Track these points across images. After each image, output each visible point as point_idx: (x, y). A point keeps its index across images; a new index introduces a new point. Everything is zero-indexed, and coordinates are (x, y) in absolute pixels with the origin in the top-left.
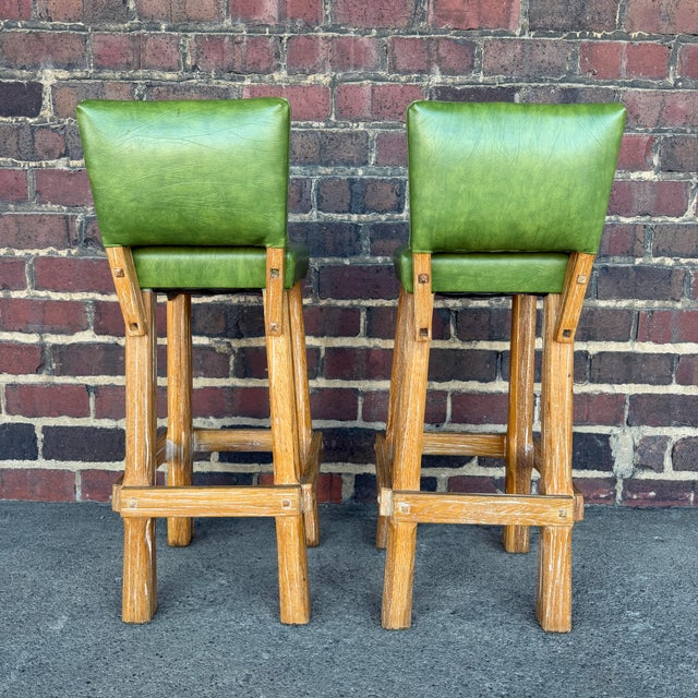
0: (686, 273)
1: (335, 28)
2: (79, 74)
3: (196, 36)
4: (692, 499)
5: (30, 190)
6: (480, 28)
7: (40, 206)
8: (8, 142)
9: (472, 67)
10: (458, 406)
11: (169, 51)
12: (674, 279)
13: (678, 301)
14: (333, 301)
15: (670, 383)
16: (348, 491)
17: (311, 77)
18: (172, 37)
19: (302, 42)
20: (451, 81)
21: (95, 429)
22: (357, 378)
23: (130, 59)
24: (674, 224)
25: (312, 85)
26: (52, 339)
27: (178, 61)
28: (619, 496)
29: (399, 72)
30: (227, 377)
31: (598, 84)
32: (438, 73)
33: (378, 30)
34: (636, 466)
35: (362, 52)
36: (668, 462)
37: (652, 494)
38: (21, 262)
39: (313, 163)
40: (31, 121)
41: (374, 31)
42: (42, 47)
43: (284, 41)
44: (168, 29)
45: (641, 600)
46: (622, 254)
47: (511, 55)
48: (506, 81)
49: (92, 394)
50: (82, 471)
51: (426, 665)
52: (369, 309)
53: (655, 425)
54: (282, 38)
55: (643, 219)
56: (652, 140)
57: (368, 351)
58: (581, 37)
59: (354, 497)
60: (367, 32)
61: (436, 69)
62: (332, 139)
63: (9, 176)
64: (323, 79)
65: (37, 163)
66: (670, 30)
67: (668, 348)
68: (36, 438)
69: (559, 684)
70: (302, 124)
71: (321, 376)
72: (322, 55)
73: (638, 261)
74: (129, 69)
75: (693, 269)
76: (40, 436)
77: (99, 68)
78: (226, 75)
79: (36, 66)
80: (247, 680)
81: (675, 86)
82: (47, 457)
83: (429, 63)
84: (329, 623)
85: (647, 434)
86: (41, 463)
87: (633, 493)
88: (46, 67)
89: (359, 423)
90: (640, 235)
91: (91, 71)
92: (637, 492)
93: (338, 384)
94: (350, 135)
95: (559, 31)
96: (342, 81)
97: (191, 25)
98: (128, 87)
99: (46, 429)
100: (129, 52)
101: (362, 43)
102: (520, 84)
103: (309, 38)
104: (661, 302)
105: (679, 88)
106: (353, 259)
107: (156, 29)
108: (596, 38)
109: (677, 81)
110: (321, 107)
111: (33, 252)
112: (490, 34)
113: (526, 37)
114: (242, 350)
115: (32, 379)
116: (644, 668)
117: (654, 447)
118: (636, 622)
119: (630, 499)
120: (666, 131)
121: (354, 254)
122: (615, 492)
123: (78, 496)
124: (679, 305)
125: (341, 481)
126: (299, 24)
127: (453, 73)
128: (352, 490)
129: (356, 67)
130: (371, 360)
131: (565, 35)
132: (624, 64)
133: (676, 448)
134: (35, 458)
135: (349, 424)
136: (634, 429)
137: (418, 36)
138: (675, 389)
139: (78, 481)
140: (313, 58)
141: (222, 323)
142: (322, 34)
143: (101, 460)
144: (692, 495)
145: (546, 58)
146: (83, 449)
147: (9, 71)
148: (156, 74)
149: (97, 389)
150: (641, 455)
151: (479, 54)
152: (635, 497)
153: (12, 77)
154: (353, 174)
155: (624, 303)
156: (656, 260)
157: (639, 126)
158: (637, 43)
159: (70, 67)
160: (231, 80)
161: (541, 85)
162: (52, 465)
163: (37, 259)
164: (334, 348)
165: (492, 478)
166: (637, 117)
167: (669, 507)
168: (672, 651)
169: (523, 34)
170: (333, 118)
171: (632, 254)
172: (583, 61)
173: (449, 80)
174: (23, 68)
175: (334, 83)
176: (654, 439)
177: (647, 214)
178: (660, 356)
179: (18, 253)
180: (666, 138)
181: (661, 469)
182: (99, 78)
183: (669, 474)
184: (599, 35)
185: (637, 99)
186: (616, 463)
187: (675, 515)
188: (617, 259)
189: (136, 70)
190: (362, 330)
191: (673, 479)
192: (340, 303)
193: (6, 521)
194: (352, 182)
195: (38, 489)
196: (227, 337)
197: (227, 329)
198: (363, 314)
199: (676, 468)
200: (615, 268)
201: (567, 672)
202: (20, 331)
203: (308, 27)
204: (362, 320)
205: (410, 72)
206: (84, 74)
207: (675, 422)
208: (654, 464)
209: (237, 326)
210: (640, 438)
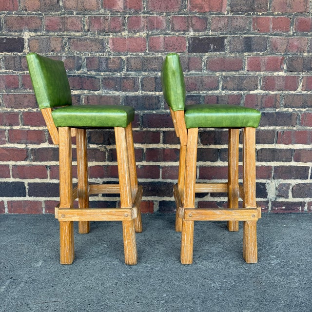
0: (298, 115)
1: (148, 12)
2: (39, 34)
3: (89, 17)
4: (300, 209)
5: (20, 84)
6: (210, 12)
7: (24, 90)
8: (10, 63)
9: (206, 28)
10: (202, 172)
11: (77, 23)
12: (293, 117)
13: (294, 126)
14: (149, 129)
15: (291, 161)
16: (156, 208)
17: (138, 34)
18: (78, 18)
19: (134, 19)
20: (198, 34)
21: (50, 183)
22: (159, 161)
23: (61, 27)
24: (292, 94)
25: (138, 37)
26: (31, 146)
27: (81, 28)
28: (270, 208)
29: (175, 31)
30: (105, 161)
31: (260, 35)
32: (192, 31)
33: (166, 13)
34: (277, 196)
35: (159, 23)
36: (290, 194)
37: (284, 207)
38: (17, 114)
39: (139, 70)
40: (19, 54)
41: (165, 14)
42: (23, 23)
43: (126, 18)
44: (77, 14)
45: (276, 251)
46: (270, 107)
47: (223, 23)
48: (221, 34)
49: (48, 169)
50: (45, 201)
51: (188, 278)
52: (164, 132)
53: (285, 179)
54: (125, 17)
55: (279, 92)
56: (283, 58)
57: (164, 149)
58: (253, 15)
59: (159, 211)
60: (161, 14)
61: (191, 29)
62: (147, 60)
63: (11, 78)
64: (143, 34)
65: (23, 72)
66: (291, 11)
67: (290, 146)
68: (25, 188)
69: (241, 284)
70: (134, 54)
71: (144, 160)
72: (142, 24)
73: (277, 110)
74: (60, 31)
75: (301, 113)
76: (27, 187)
77: (48, 31)
78: (102, 34)
79: (21, 31)
80: (116, 285)
81: (293, 35)
82: (30, 196)
83: (188, 27)
84: (149, 262)
85: (281, 183)
86: (28, 198)
87: (276, 207)
88: (25, 31)
89: (161, 180)
90: (278, 99)
91: (44, 33)
92: (277, 207)
93: (151, 163)
94: (155, 58)
95: (243, 12)
96: (151, 35)
97: (87, 12)
98: (60, 39)
99: (29, 184)
100: (61, 24)
101: (160, 19)
102: (227, 35)
103: (137, 17)
104: (287, 127)
105: (295, 36)
106: (157, 111)
107: (71, 14)
108: (259, 15)
109: (294, 33)
110: (142, 47)
111: (22, 110)
112: (214, 14)
113: (229, 15)
114: (110, 150)
115: (23, 163)
116: (276, 278)
117: (284, 188)
118: (274, 260)
119: (275, 210)
120: (289, 54)
121: (157, 109)
122: (268, 207)
123: (44, 212)
124: (295, 128)
125: (153, 204)
126: (132, 11)
127: (198, 31)
128: (158, 208)
129: (157, 29)
130: (165, 153)
131: (246, 14)
132: (271, 26)
133: (294, 188)
134: (25, 196)
135: (156, 180)
136: (276, 180)
137: (183, 16)
138: (293, 163)
139: (43, 205)
140: (138, 25)
141: (102, 139)
142: (142, 15)
143: (53, 197)
144: (301, 208)
145: (238, 24)
146: (45, 192)
147: (10, 33)
148: (72, 33)
149: (50, 167)
150: (279, 191)
151: (209, 23)
152: (276, 209)
153: (11, 35)
154: (156, 75)
155: (271, 128)
156: (285, 110)
157: (277, 52)
158: (277, 17)
159: (35, 31)
160: (104, 35)
161: (236, 35)
162: (32, 199)
163: (24, 112)
164: (150, 149)
165: (216, 201)
166: (277, 48)
167: (291, 213)
168: (288, 271)
169: (228, 14)
170: (147, 51)
171: (275, 107)
172: (254, 25)
173: (197, 34)
174: (16, 31)
175: (148, 36)
176: (284, 184)
177: (281, 90)
178: (287, 149)
179: (16, 110)
180: (289, 58)
181: (287, 197)
182: (48, 36)
183: (291, 199)
184: (261, 14)
185: (277, 41)
186: (268, 195)
187: (293, 216)
188: (268, 109)
189: (63, 32)
190: (161, 141)
191: (292, 201)
192: (152, 129)
193: (14, 222)
194: (156, 78)
195: (27, 209)
196: (104, 144)
197: (104, 141)
198: (162, 134)
199: (294, 197)
200: (268, 113)
201: (245, 280)
202: (17, 143)
203: (136, 12)
204: (161, 137)
205: (180, 31)
206: (42, 34)
207: (293, 177)
208: (284, 195)
209: (108, 140)
210: (279, 184)
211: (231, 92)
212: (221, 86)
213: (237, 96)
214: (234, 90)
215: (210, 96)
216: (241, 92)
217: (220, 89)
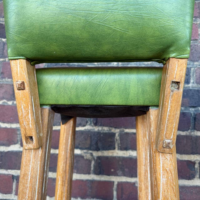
30: (89, 173)
49: (15, 180)
65: (4, 59)
114: (99, 158)
141: (89, 142)
149: (18, 177)
196: (91, 150)
197: (91, 145)
209: (97, 143)
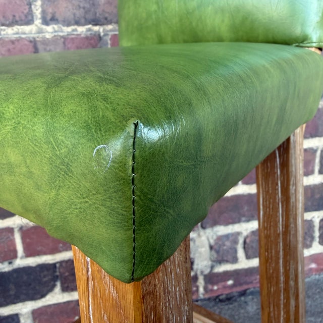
10: (28, 240)
28: (201, 290)
34: (214, 261)
36: (241, 253)
37: (230, 282)
53: (227, 223)
85: (220, 234)
87: (213, 284)
92: (217, 284)
117: (228, 243)
119: (212, 290)
122: (198, 287)
133: (248, 241)
136: (208, 230)
138: (241, 189)
150: (218, 252)
152: (216, 288)
176: (227, 236)
181: (235, 260)
183: (243, 263)
186: (196, 262)
191: (246, 267)
199: (247, 256)
207: (243, 219)
208: (230, 257)
210: (215, 237)
211: (69, 29)
212: (37, 10)
213: (87, 38)
214: (78, 23)
215: (13, 42)
216: (96, 28)
217: (38, 22)
